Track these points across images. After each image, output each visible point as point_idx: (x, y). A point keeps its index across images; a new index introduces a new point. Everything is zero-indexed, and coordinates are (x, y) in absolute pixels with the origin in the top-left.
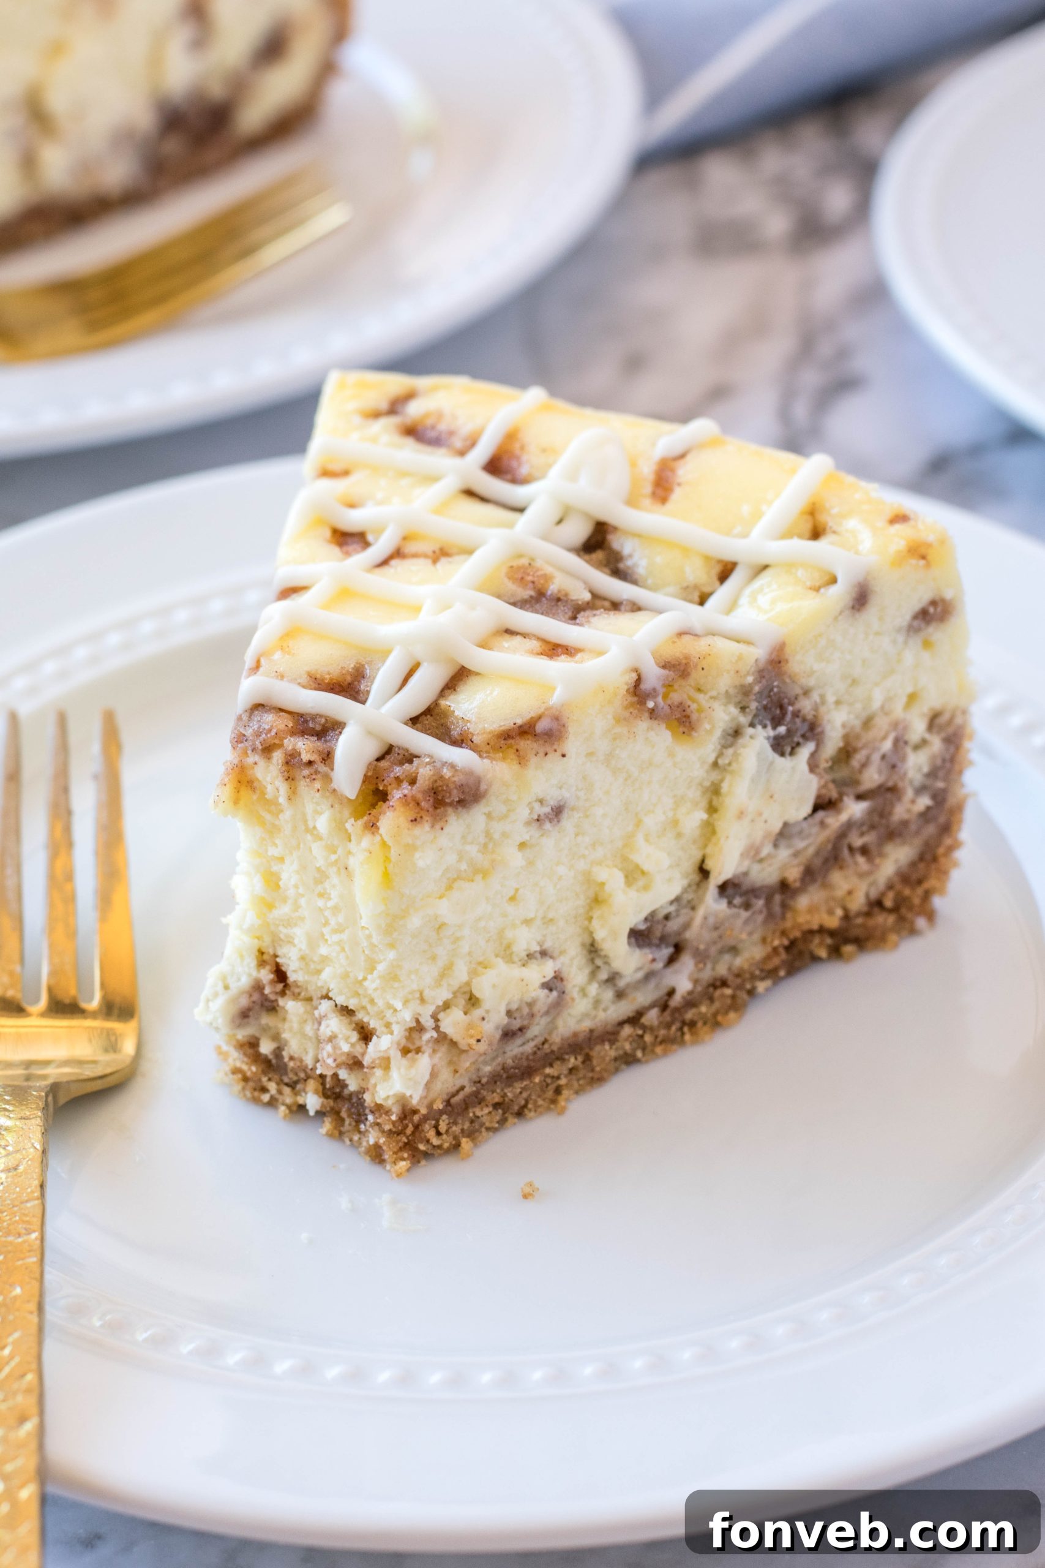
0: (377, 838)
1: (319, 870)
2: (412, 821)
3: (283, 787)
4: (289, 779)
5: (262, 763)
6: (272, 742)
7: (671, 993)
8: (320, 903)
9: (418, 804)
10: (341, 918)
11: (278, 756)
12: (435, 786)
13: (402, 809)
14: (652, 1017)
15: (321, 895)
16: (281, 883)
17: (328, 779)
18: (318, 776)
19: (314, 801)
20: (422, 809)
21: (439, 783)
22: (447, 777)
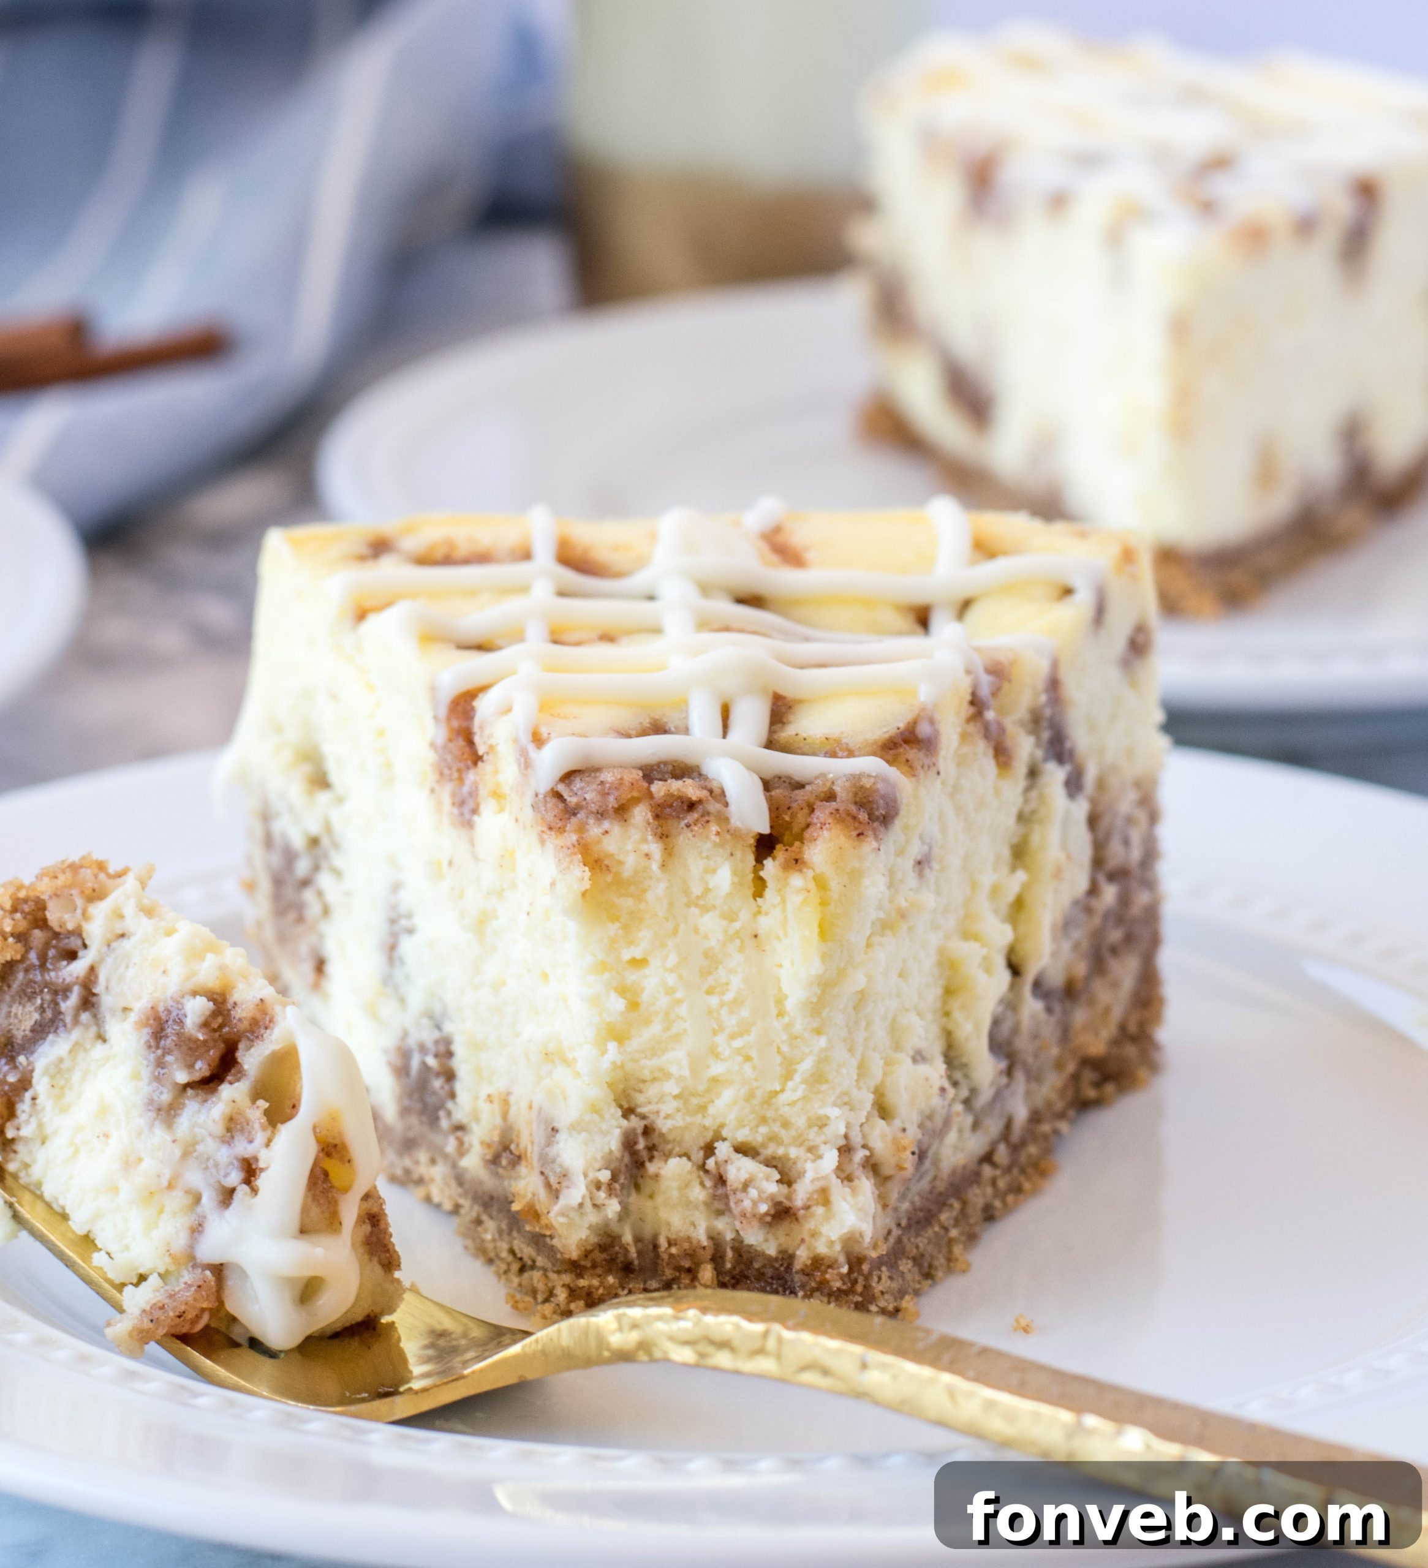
0: (810, 874)
1: (708, 955)
2: (859, 835)
3: (655, 848)
4: (663, 836)
5: (616, 829)
6: (629, 796)
7: (1008, 1125)
8: (714, 1001)
9: (855, 818)
10: (745, 1013)
11: (641, 814)
12: (858, 799)
13: (839, 827)
14: (1002, 1154)
15: (710, 992)
16: (645, 997)
17: (723, 819)
18: (711, 818)
19: (704, 855)
20: (860, 823)
21: (860, 795)
22: (868, 786)
